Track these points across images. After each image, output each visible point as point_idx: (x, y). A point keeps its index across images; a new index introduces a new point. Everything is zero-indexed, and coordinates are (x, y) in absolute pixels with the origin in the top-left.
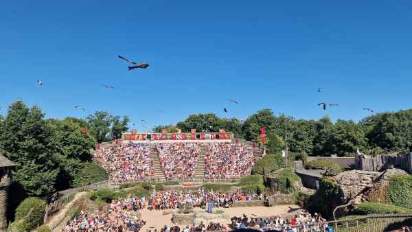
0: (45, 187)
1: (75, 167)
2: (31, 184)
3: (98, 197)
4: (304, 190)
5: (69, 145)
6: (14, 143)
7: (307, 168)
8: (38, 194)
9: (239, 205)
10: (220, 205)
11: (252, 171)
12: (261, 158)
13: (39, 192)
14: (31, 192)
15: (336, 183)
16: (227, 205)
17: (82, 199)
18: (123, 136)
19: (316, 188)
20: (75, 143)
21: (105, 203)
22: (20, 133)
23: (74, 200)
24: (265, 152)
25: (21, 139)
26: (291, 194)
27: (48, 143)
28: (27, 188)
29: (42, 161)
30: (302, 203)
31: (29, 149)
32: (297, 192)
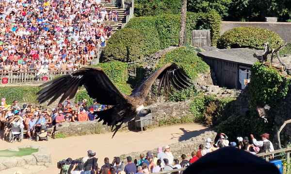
4: (216, 91)
7: (221, 45)
9: (72, 132)
10: (26, 136)
11: (102, 55)
12: (124, 25)
15: (284, 74)
16: (43, 135)
19: (239, 86)
24: (132, 10)
26: (188, 102)
30: (210, 118)
32: (201, 96)
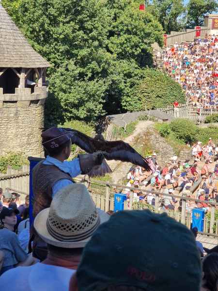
0: (90, 105)
1: (128, 75)
2: (71, 100)
3: (172, 133)
5: (119, 35)
6: (44, 30)
8: (82, 117)
13: (82, 113)
14: (71, 112)
17: (147, 134)
18: (210, 21)
20: (128, 32)
21: (184, 145)
22: (52, 11)
23: (135, 134)
25: (54, 22)
27: (91, 31)
28: (66, 105)
29: (83, 63)
31: (66, 40)
